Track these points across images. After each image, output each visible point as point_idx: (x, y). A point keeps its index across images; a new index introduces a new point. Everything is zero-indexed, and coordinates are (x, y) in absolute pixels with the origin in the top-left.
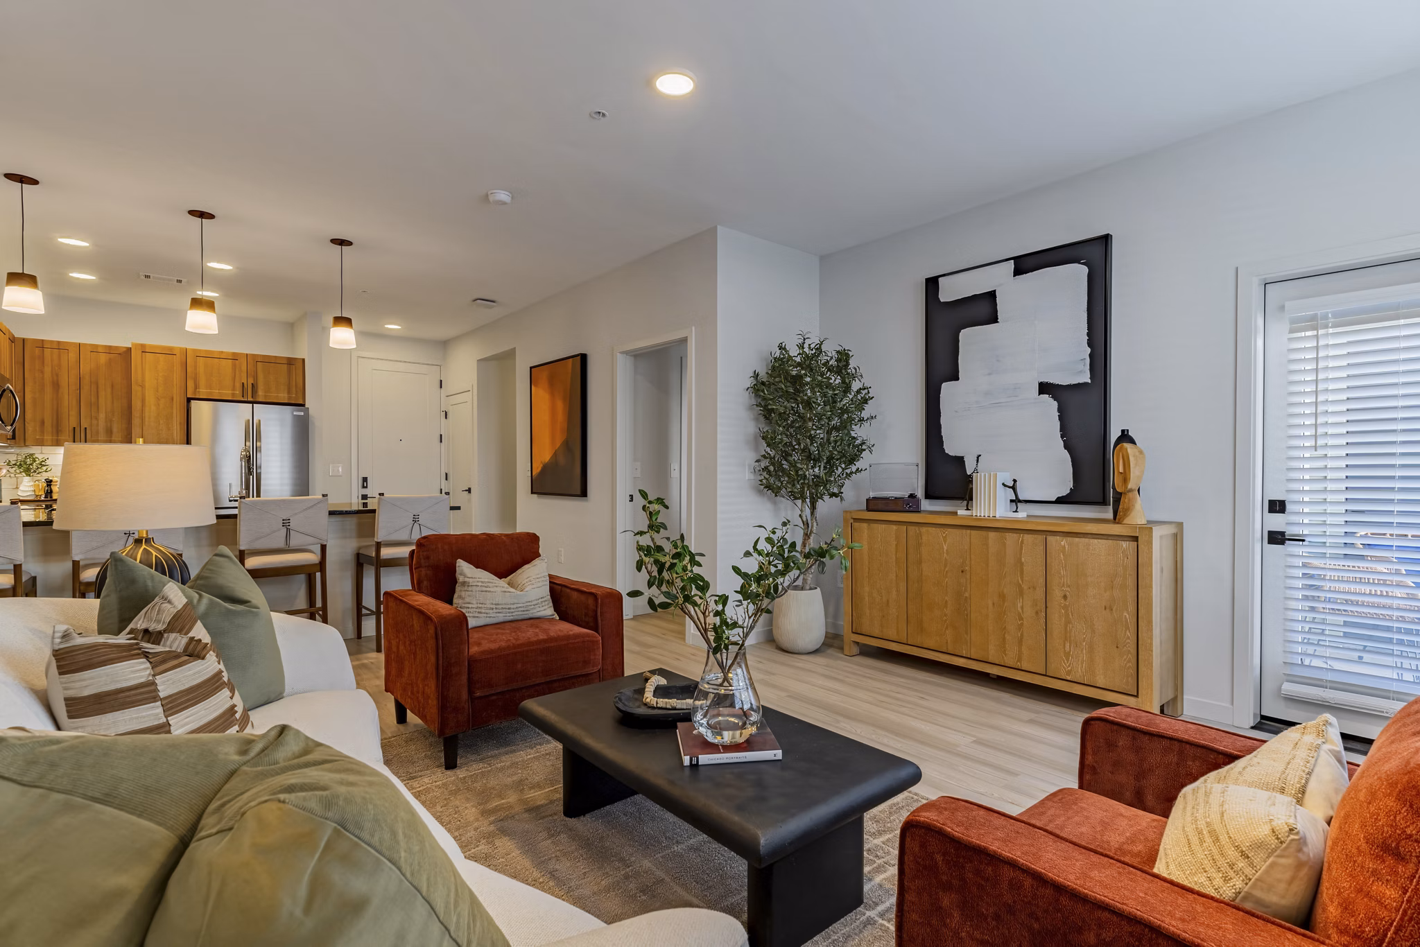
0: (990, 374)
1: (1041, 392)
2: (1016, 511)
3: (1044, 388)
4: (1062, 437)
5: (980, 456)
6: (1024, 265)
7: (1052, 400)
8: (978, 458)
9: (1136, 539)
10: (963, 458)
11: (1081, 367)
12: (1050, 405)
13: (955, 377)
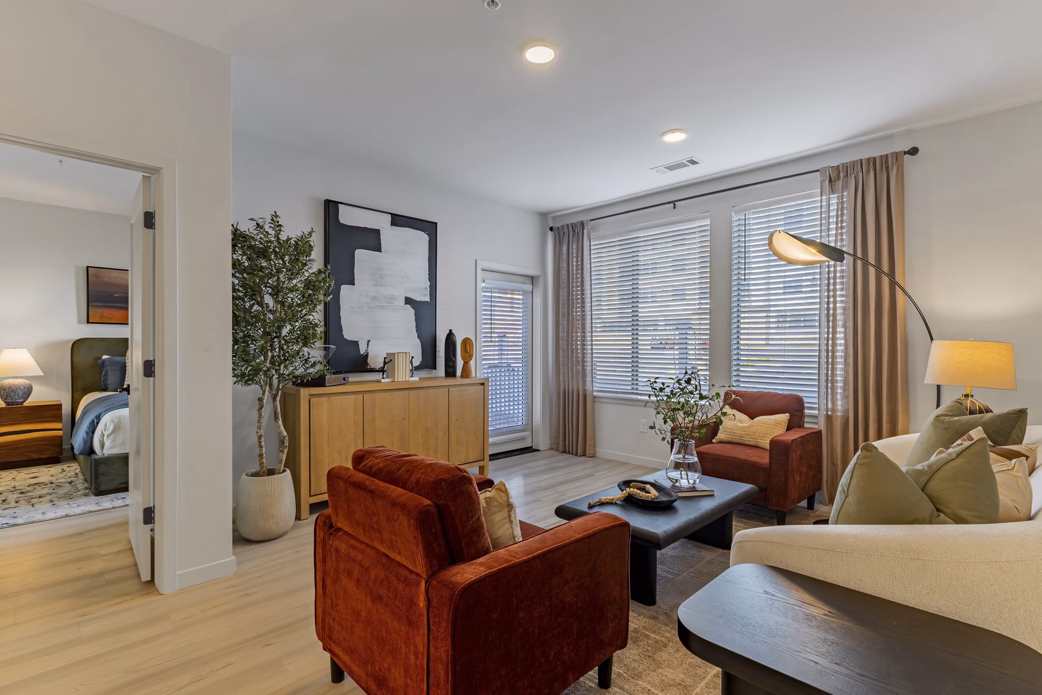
0: (376, 285)
1: (406, 303)
2: (412, 376)
3: (408, 301)
4: (417, 332)
5: (370, 341)
6: (398, 220)
7: (411, 309)
8: (368, 342)
9: (483, 384)
10: (357, 342)
11: (426, 293)
12: (410, 311)
13: (352, 283)
